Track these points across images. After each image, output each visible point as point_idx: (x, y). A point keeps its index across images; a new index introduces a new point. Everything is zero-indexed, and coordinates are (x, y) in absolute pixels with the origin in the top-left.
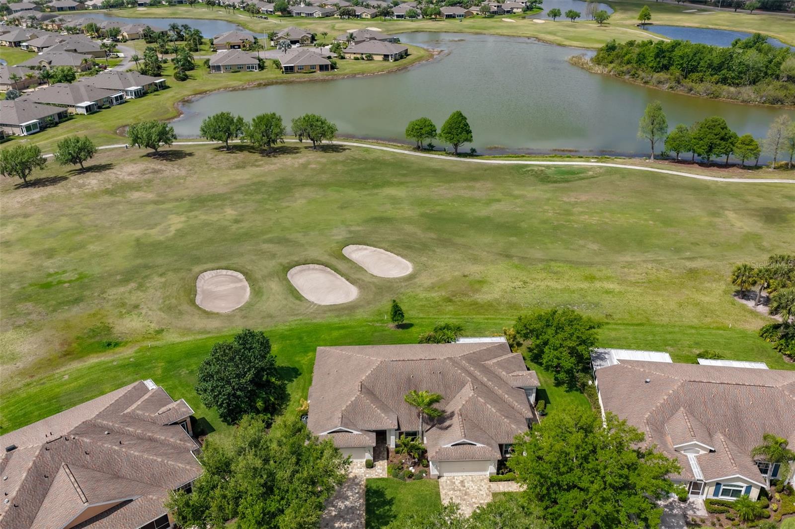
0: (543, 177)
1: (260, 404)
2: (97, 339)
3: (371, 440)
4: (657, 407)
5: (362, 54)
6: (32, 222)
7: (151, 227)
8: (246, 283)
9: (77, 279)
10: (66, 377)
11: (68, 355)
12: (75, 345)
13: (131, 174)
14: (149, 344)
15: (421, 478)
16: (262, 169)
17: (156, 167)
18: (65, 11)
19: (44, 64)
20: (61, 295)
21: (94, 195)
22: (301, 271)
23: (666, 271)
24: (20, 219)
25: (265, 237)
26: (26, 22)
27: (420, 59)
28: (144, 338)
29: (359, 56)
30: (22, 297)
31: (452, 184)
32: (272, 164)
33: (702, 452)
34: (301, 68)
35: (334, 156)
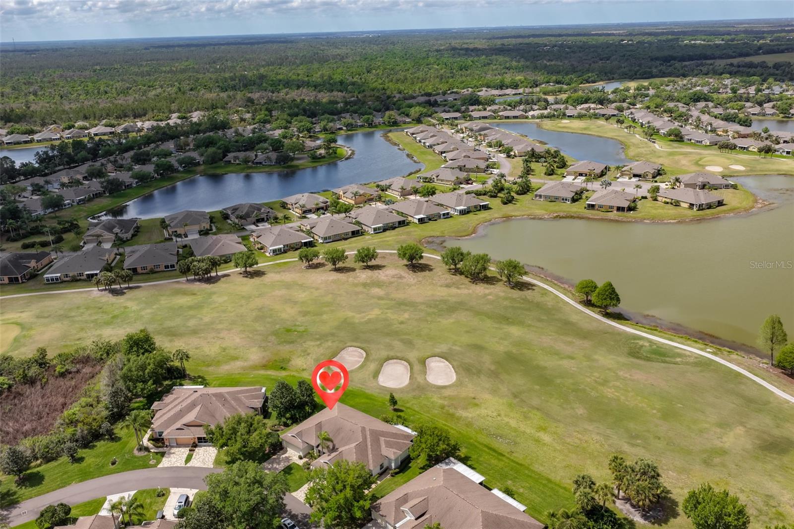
0: (633, 351)
2: (281, 364)
6: (316, 293)
7: (360, 313)
8: (363, 360)
9: (302, 331)
11: (265, 367)
12: (271, 363)
13: (387, 276)
14: (294, 373)
16: (459, 291)
17: (403, 275)
19: (434, 177)
20: (289, 337)
21: (356, 285)
22: (394, 363)
23: (601, 445)
24: (313, 290)
25: (403, 337)
28: (296, 370)
29: (669, 201)
30: (275, 333)
31: (562, 336)
32: (468, 289)
33: (413, 518)
34: (601, 207)
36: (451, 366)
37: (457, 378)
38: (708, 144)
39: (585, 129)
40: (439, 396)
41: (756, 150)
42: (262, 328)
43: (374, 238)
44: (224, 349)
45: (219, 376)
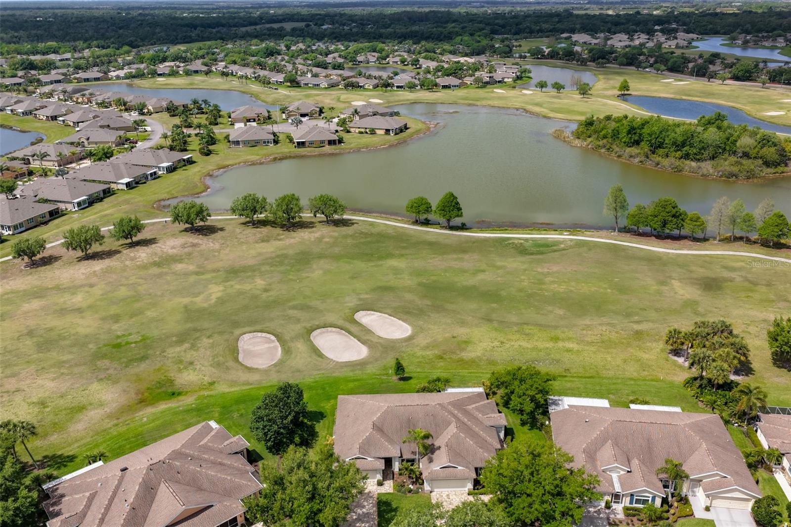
0: (521, 250)
1: (297, 439)
2: (163, 389)
3: (381, 465)
4: (592, 440)
5: (366, 128)
6: (97, 291)
7: (197, 295)
8: (278, 344)
9: (141, 341)
10: (145, 419)
11: (143, 402)
12: (146, 394)
13: (173, 248)
14: (206, 393)
15: (418, 492)
16: (284, 242)
17: (194, 242)
18: (91, 81)
19: (83, 140)
20: (130, 354)
21: (144, 267)
22: (321, 333)
23: (617, 332)
24: (87, 289)
25: (291, 304)
26: (57, 94)
27: (418, 132)
28: (201, 389)
29: (363, 130)
30: (98, 356)
31: (445, 256)
32: (291, 238)
33: (622, 473)
34: (311, 143)
35: (344, 230)
36: (386, 316)
37: (408, 324)
38: (327, 86)
39: (191, 84)
40: (419, 348)
41: (371, 87)
42: (70, 357)
43: (86, 215)
44: (43, 404)
45: (82, 442)
